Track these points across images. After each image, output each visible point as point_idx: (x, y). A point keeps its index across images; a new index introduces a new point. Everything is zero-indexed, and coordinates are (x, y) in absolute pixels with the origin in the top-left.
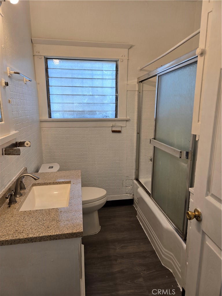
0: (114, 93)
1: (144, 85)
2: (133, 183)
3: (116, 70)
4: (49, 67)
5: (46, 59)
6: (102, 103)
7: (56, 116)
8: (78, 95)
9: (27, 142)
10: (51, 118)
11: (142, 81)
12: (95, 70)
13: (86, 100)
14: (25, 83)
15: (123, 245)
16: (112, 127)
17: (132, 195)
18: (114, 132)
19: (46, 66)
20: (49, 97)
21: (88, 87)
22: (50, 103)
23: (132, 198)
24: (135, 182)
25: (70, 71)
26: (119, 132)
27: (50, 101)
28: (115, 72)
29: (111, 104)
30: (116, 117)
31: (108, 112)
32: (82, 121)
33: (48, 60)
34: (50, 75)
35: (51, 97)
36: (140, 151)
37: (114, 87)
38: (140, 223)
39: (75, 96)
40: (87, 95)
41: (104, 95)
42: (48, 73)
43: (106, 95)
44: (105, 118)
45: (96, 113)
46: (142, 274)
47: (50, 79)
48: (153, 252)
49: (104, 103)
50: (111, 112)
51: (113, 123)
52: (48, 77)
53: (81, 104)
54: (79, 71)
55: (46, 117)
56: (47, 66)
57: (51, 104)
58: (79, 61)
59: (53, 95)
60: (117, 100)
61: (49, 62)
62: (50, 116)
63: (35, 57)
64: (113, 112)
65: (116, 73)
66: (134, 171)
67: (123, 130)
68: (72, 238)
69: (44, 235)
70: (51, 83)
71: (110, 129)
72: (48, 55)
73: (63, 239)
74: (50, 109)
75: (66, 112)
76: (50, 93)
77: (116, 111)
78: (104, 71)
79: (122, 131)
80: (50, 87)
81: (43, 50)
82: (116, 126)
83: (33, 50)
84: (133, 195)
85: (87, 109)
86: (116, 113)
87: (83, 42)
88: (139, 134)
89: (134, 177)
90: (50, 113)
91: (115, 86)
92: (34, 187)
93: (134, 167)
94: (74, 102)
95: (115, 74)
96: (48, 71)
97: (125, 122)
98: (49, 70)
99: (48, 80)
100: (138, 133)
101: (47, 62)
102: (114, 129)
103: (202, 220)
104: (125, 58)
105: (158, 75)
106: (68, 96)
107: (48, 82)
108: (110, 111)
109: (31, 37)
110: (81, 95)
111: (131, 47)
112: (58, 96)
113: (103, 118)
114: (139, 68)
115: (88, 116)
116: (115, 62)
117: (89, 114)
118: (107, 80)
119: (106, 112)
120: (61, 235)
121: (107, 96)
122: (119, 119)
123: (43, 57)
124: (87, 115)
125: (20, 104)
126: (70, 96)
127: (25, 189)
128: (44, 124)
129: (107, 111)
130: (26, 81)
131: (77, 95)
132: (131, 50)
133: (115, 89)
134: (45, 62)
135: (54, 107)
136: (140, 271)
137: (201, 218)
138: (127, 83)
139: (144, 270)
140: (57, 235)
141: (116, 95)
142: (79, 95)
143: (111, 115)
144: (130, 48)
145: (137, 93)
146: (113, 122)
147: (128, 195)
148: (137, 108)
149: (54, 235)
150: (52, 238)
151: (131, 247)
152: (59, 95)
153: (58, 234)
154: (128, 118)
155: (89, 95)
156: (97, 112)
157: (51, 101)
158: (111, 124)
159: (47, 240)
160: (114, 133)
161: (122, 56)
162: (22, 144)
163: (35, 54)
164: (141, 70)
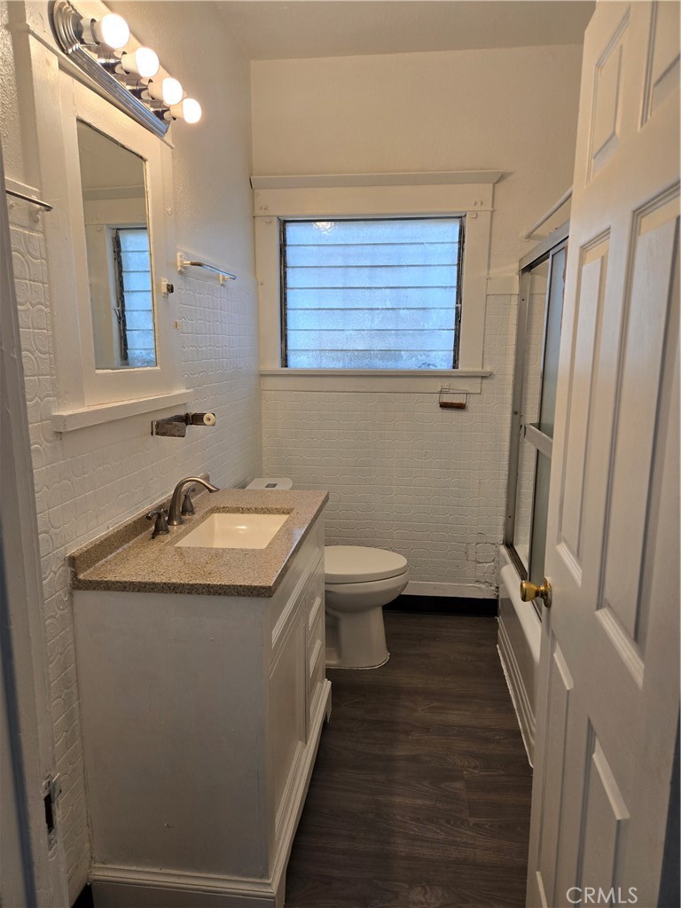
0: (453, 304)
1: (537, 277)
2: (498, 552)
3: (460, 242)
4: (288, 242)
5: (284, 223)
6: (417, 330)
7: (298, 361)
8: (355, 309)
9: (209, 415)
10: (286, 366)
11: (530, 267)
12: (403, 244)
13: (376, 321)
14: (222, 285)
15: (435, 704)
16: (441, 392)
17: (493, 588)
18: (444, 406)
19: (280, 239)
20: (286, 314)
21: (381, 288)
22: (286, 329)
23: (494, 597)
24: (503, 550)
25: (340, 250)
26: (461, 407)
27: (286, 325)
28: (457, 246)
29: (442, 332)
30: (454, 367)
31: (433, 354)
32: (361, 376)
33: (287, 224)
34: (290, 260)
35: (291, 315)
36: (522, 464)
37: (451, 287)
38: (502, 663)
39: (348, 312)
40: (378, 309)
41: (424, 309)
42: (285, 256)
43: (430, 309)
44: (424, 368)
45: (401, 356)
46: (465, 773)
47: (289, 271)
48: (516, 734)
49: (423, 330)
50: (440, 353)
51: (446, 383)
52: (285, 266)
53: (363, 332)
54: (359, 249)
55: (275, 365)
56: (285, 240)
57: (289, 332)
58: (362, 222)
59: (295, 309)
60: (460, 321)
61: (292, 230)
62: (285, 362)
63: (258, 221)
64: (446, 352)
65: (459, 249)
66: (501, 520)
67: (472, 403)
68: (249, 596)
69: (198, 582)
70: (290, 282)
71: (436, 400)
72: (287, 213)
73: (232, 595)
74: (286, 346)
75: (323, 353)
76: (289, 306)
77: (454, 351)
78: (426, 245)
79: (470, 406)
80: (288, 291)
81: (278, 203)
82: (451, 391)
83: (253, 204)
84: (497, 588)
85: (379, 345)
86: (454, 356)
87: (372, 176)
88: (518, 416)
89: (500, 537)
90: (286, 355)
91: (455, 283)
92: (216, 516)
93: (503, 509)
94: (346, 328)
95: (457, 251)
96: (285, 251)
97: (479, 380)
98: (289, 251)
99: (285, 273)
100: (515, 413)
101: (285, 229)
102: (447, 399)
103: (551, 603)
104: (483, 208)
105: (551, 253)
106: (330, 312)
107: (285, 278)
108: (438, 350)
109: (251, 174)
110: (363, 309)
111: (502, 177)
112: (307, 311)
113: (420, 369)
114: (524, 233)
115: (380, 364)
116: (458, 221)
117: (382, 358)
118: (433, 268)
119: (427, 353)
120: (229, 586)
121: (433, 311)
122: (461, 372)
123: (276, 219)
124: (376, 360)
125: (203, 332)
126: (335, 311)
127: (194, 513)
128: (270, 383)
129: (432, 350)
130: (224, 278)
131: (352, 309)
132: (501, 187)
133: (455, 290)
134: (280, 231)
135: (294, 340)
136: (463, 766)
137: (549, 597)
138: (488, 274)
139: (474, 768)
140: (221, 587)
141: (457, 308)
142: (359, 309)
143: (442, 361)
144: (498, 182)
145: (515, 301)
146: (443, 379)
147: (483, 586)
148: (514, 343)
149: (215, 586)
150: (212, 590)
151: (456, 712)
152: (310, 311)
153: (223, 583)
154: (488, 369)
155: (382, 309)
156: (403, 353)
157: (291, 325)
158: (437, 385)
159: (203, 593)
160: (445, 411)
161: (476, 203)
162: (197, 419)
163: (258, 212)
164: (529, 236)
